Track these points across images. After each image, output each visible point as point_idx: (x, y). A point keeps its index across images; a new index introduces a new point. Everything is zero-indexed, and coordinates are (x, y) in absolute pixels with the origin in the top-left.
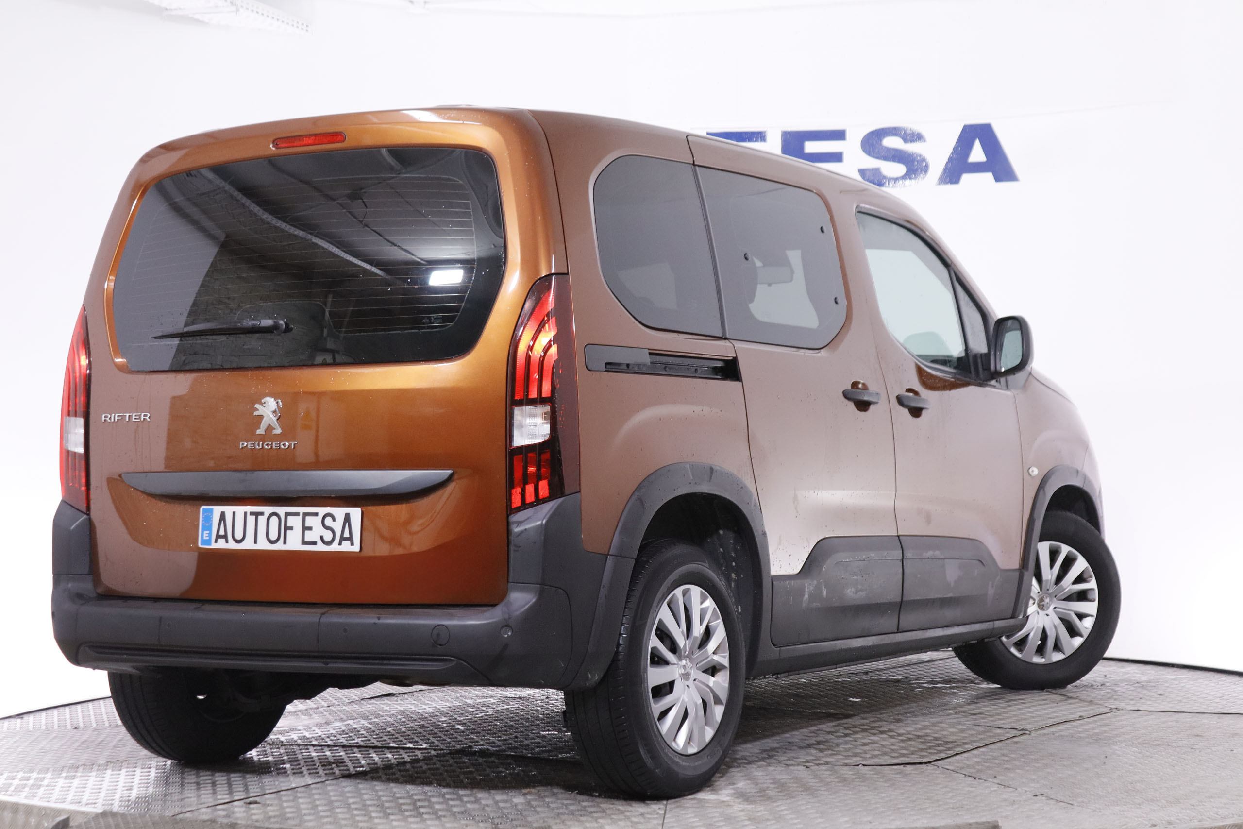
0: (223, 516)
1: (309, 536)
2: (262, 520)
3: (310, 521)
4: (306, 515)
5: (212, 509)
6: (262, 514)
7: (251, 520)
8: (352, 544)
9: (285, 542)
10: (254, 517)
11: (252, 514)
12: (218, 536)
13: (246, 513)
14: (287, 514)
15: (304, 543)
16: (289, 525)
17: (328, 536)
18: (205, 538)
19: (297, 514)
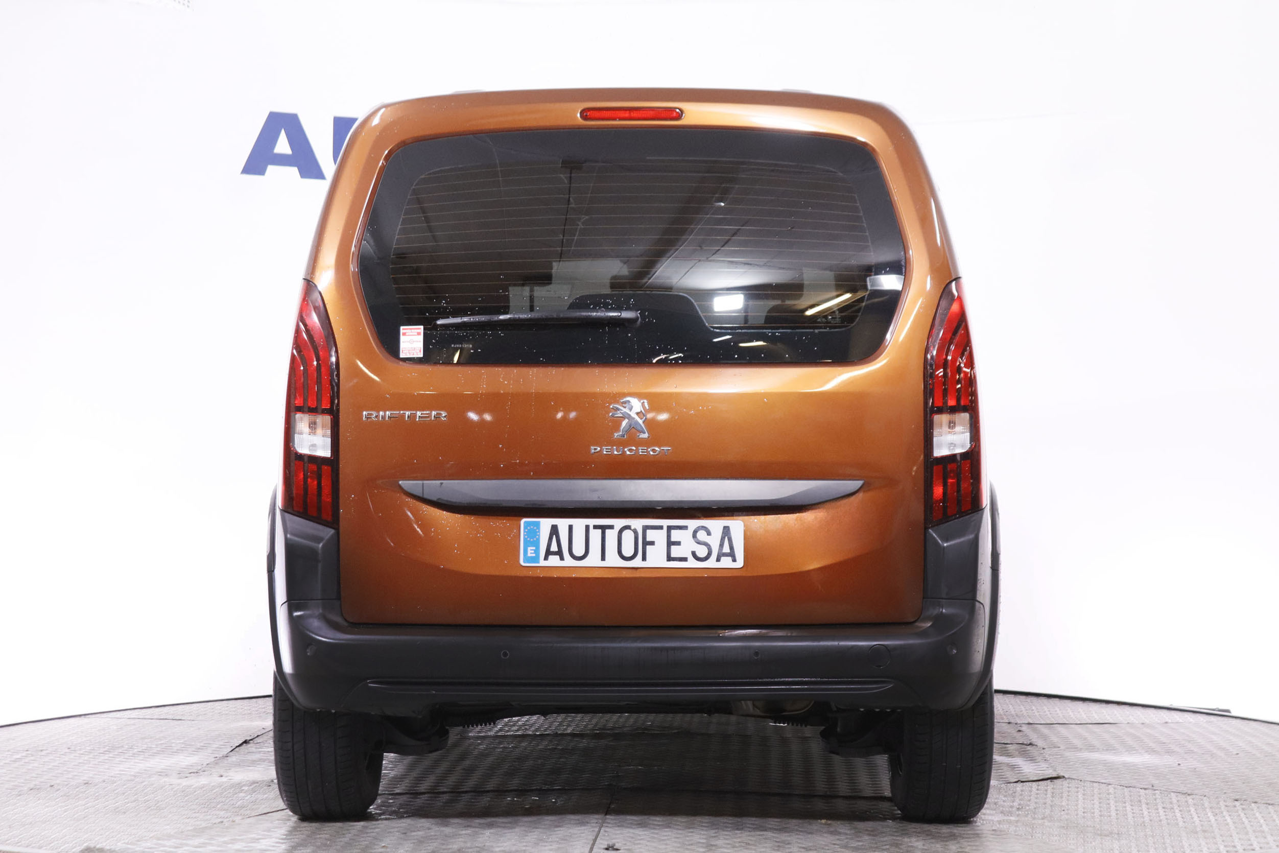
0: (554, 530)
1: (676, 552)
2: (611, 535)
3: (676, 535)
4: (670, 528)
5: (539, 522)
6: (611, 527)
7: (595, 535)
8: (734, 560)
9: (644, 559)
10: (600, 531)
11: (595, 527)
12: (548, 553)
13: (587, 527)
14: (645, 528)
15: (670, 558)
16: (648, 539)
17: (702, 552)
18: (529, 555)
19: (661, 528)
